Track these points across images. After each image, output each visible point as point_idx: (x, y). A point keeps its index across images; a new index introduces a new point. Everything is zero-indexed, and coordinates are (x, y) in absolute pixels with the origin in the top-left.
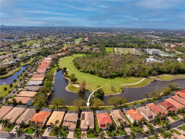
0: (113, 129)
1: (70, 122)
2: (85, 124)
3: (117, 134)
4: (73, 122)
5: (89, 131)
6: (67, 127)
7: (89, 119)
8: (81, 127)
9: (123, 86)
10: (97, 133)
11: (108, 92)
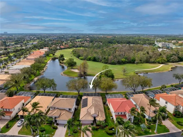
0: (140, 122)
1: (60, 109)
2: (88, 113)
3: (150, 131)
4: (67, 111)
5: (97, 125)
6: (56, 118)
7: (96, 106)
8: (80, 118)
9: (137, 71)
10: (111, 129)
11: (119, 77)
